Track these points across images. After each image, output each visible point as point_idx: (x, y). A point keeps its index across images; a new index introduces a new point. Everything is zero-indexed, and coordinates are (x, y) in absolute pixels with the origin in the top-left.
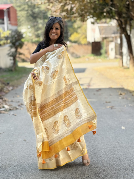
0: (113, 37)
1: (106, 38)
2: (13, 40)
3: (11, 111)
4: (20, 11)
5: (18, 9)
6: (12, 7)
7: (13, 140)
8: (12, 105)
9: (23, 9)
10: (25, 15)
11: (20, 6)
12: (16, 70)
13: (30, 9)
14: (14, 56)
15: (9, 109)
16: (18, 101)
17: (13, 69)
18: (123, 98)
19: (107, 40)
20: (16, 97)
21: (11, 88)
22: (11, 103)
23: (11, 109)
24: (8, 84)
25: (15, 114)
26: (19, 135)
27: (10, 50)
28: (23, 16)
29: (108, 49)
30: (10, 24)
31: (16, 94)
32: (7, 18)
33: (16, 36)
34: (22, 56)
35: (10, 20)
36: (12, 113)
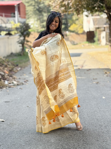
0: (104, 28)
1: (98, 28)
2: (22, 30)
3: (18, 86)
4: (28, 6)
5: (26, 5)
6: (22, 3)
7: (18, 106)
8: (19, 82)
9: (31, 5)
10: (32, 10)
11: (28, 2)
12: (24, 55)
13: (36, 4)
14: (22, 43)
15: (17, 84)
16: (24, 78)
17: (22, 54)
18: (107, 76)
19: (100, 29)
20: (23, 75)
21: (19, 69)
22: (19, 80)
23: (19, 84)
24: (17, 65)
25: (21, 88)
26: (23, 103)
27: (19, 38)
28: (31, 11)
29: (100, 37)
30: (20, 17)
31: (23, 73)
32: (17, 12)
33: (24, 27)
34: (29, 44)
35: (20, 14)
36: (19, 87)
